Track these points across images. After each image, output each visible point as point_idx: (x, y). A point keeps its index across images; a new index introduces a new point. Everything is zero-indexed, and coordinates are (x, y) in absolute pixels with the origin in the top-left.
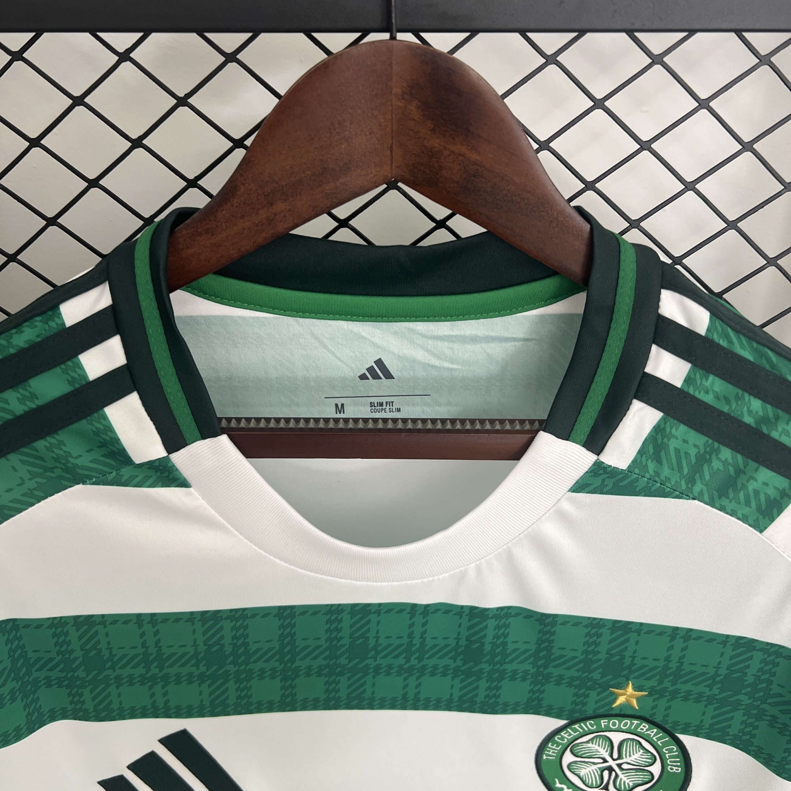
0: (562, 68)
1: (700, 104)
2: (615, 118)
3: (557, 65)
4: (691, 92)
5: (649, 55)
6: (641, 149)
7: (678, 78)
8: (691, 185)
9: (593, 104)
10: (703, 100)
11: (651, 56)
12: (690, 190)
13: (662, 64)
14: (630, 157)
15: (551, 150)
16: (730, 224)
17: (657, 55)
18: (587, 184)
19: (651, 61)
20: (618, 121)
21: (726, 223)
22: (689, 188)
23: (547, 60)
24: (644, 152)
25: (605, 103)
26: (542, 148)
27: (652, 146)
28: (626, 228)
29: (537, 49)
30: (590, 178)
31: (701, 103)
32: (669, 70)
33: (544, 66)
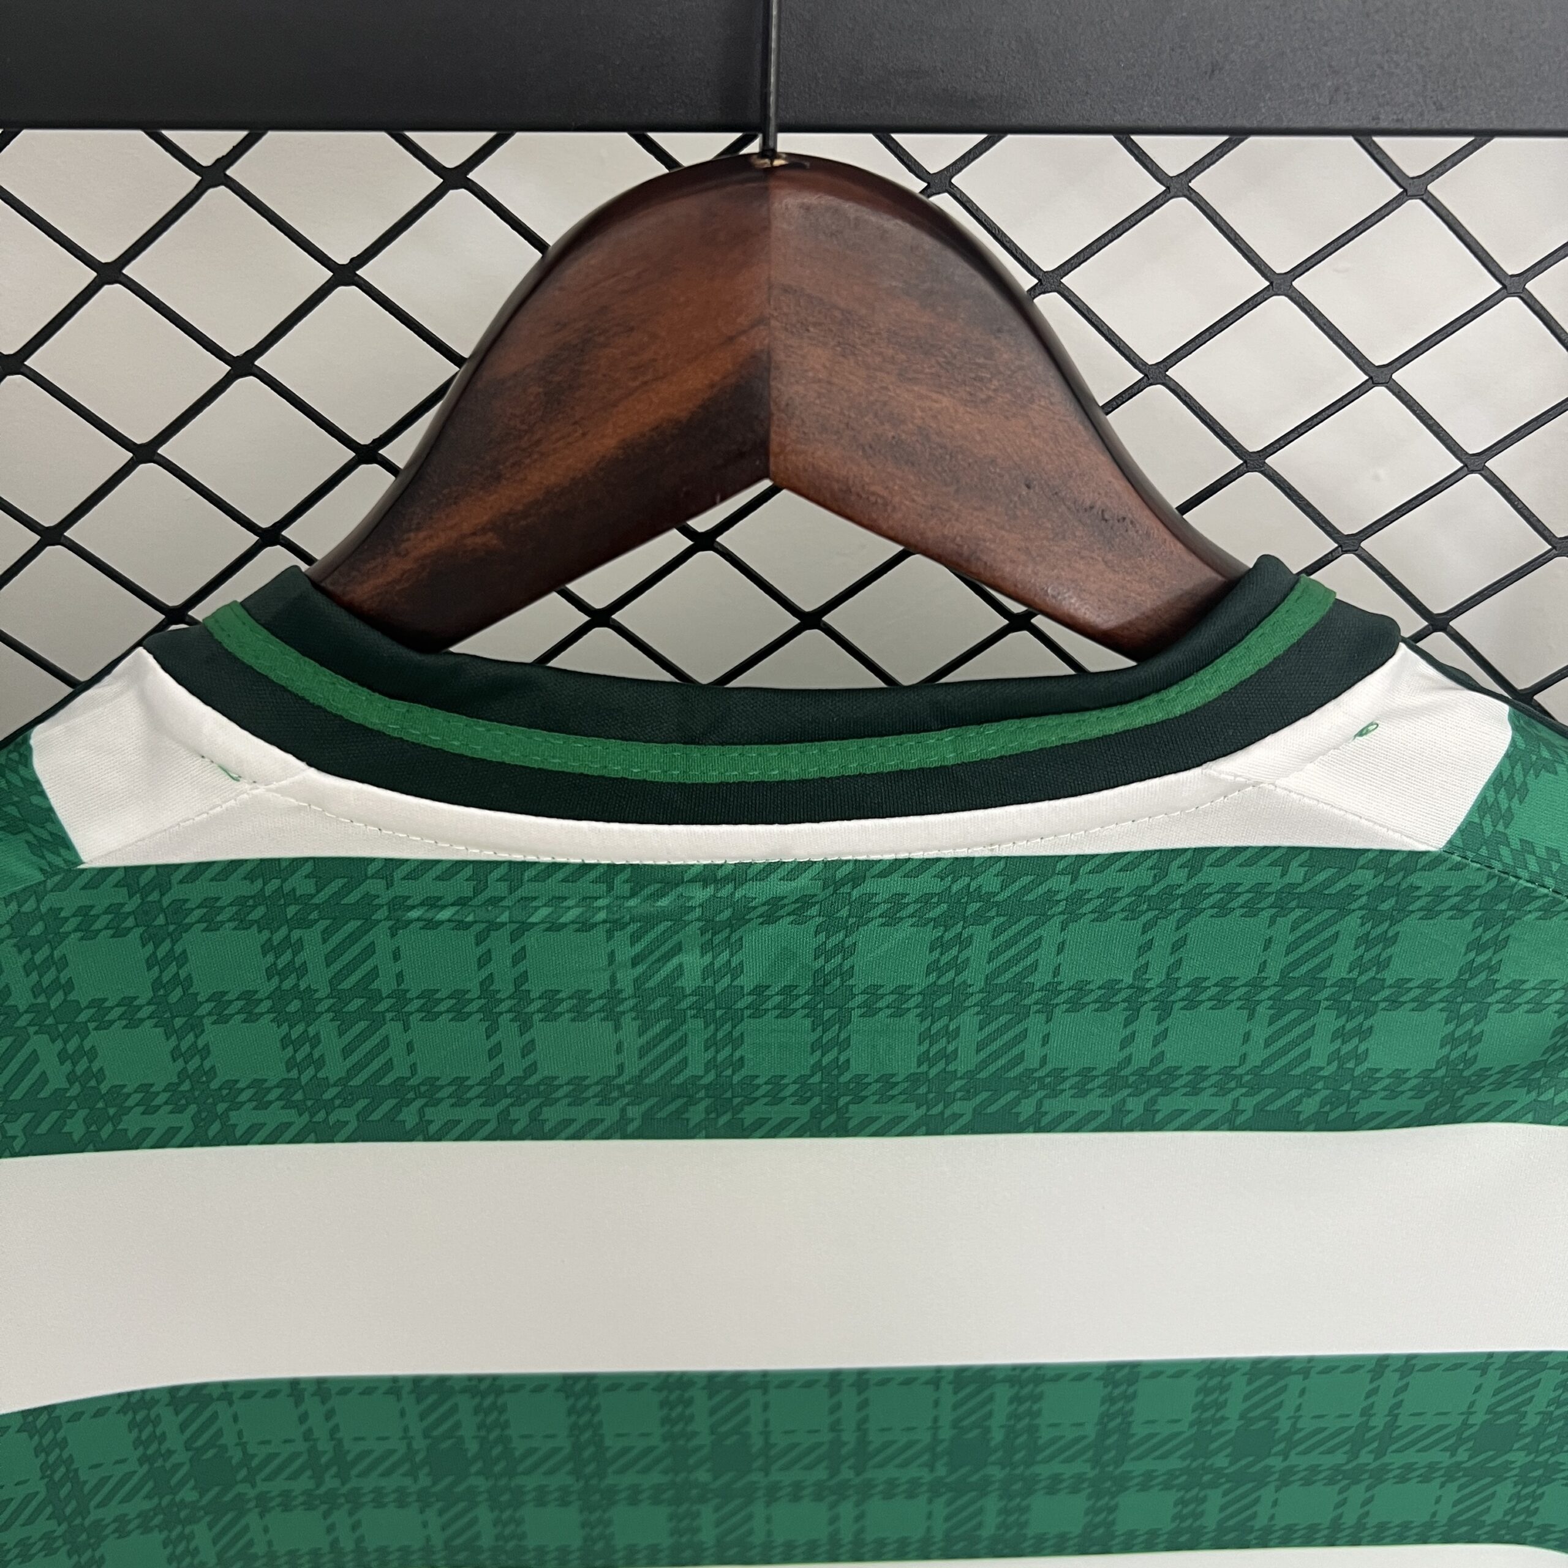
0: (1202, 204)
1: (1504, 287)
2: (1316, 315)
3: (1190, 199)
4: (1487, 260)
5: (1397, 178)
6: (1370, 382)
7: (1458, 229)
8: (1478, 461)
9: (1267, 283)
10: (1512, 276)
11: (1400, 181)
12: (1473, 472)
13: (1425, 197)
14: (1345, 401)
15: (1171, 385)
16: (1558, 546)
17: (1413, 178)
18: (1248, 458)
19: (1401, 190)
20: (1321, 322)
21: (1550, 543)
22: (1472, 467)
23: (1168, 188)
24: (1376, 389)
25: (1294, 283)
26: (1151, 381)
27: (1394, 376)
28: (1331, 552)
29: (1147, 162)
30: (1253, 446)
31: (1507, 283)
32: (1440, 210)
33: (1160, 201)
